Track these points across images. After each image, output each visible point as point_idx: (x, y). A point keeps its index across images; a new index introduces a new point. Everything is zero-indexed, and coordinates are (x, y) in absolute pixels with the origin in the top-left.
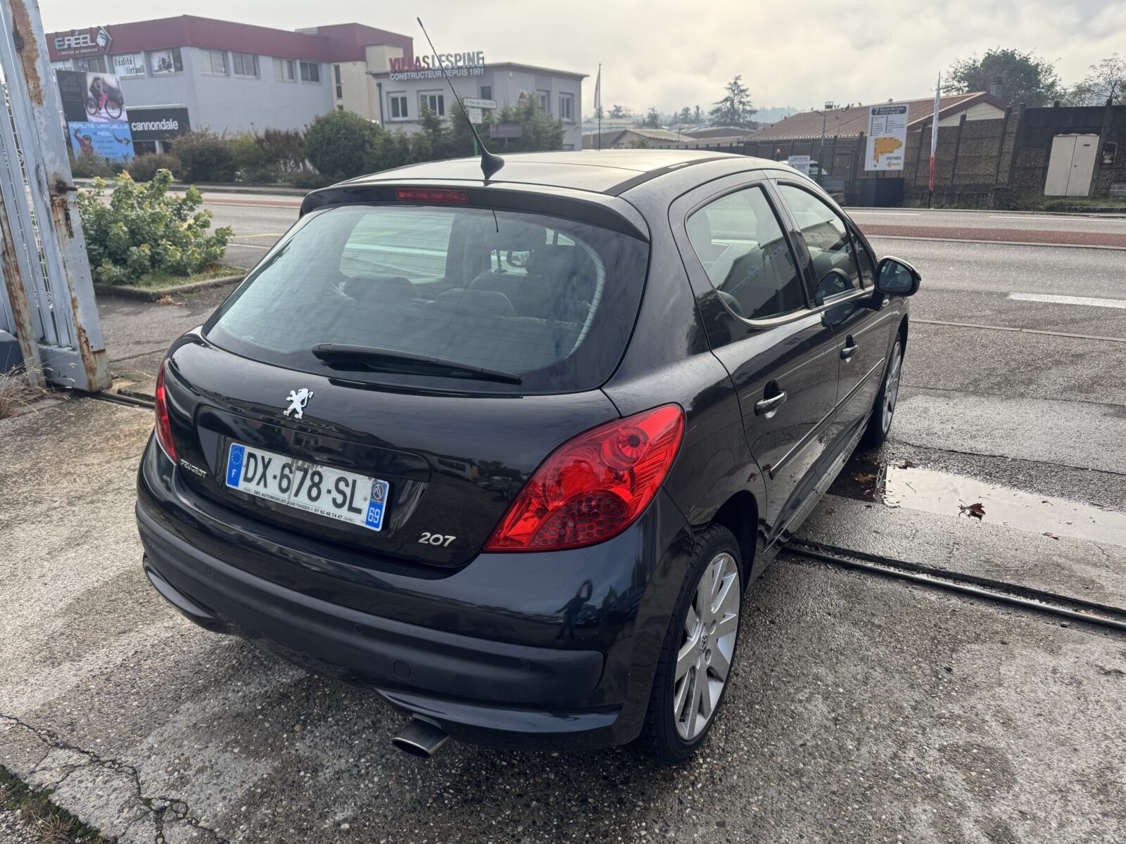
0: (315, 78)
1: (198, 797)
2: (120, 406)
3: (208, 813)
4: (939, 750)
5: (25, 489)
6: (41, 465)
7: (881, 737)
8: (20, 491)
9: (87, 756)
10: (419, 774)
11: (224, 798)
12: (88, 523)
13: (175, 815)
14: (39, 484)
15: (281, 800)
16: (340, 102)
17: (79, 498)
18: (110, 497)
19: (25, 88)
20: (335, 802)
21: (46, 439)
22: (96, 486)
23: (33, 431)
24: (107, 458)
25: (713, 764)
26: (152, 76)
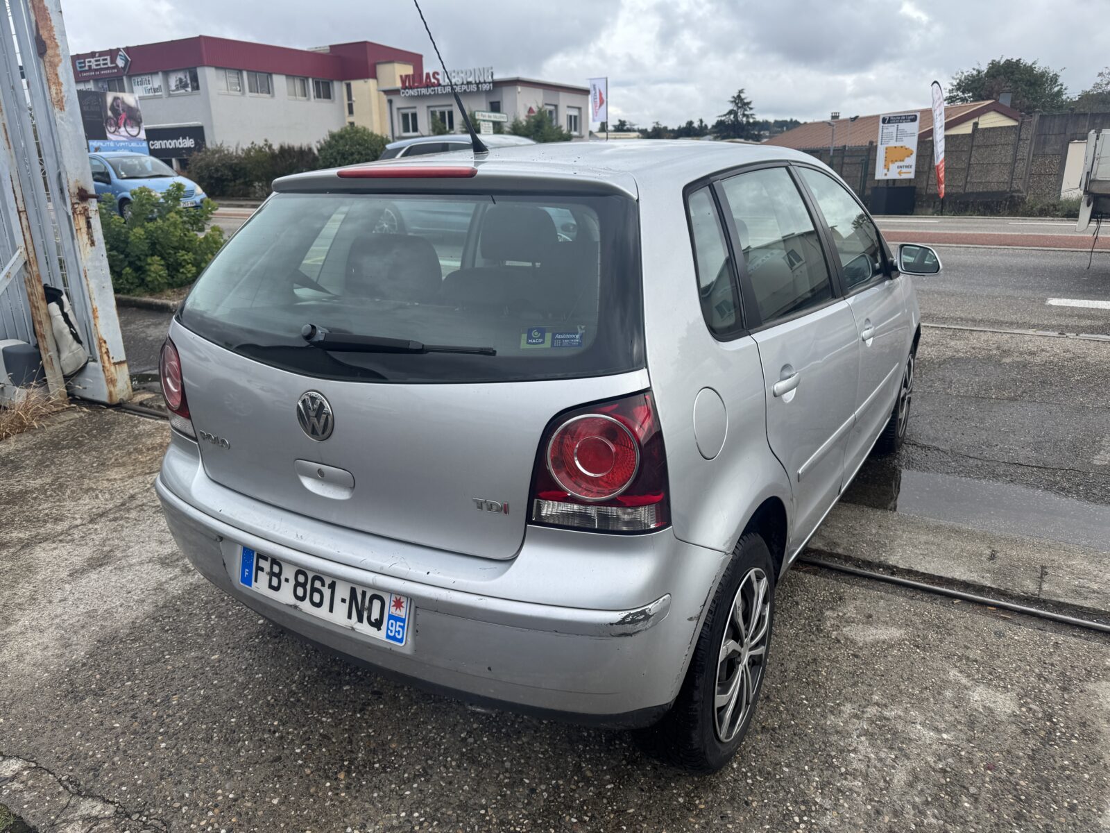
0: (328, 96)
2: (142, 419)
5: (45, 506)
6: (61, 480)
8: (40, 508)
9: (112, 806)
12: (111, 542)
14: (59, 500)
16: (351, 119)
17: (101, 515)
18: (133, 514)
19: (48, 94)
21: (67, 453)
22: (119, 502)
23: (55, 445)
24: (130, 473)
26: (170, 95)
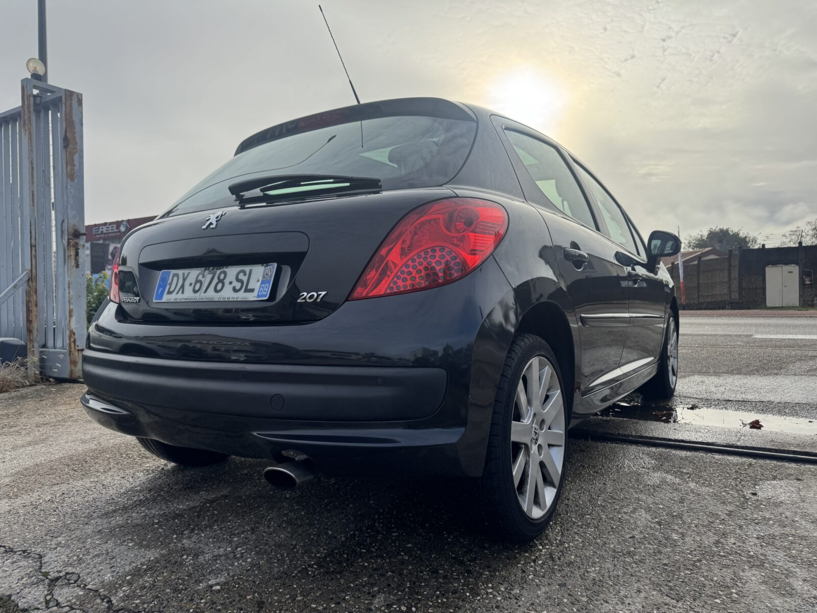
1: (90, 571)
3: (97, 580)
4: (758, 538)
6: (22, 411)
7: (702, 531)
9: (3, 548)
10: (287, 556)
11: (113, 572)
12: (48, 435)
13: (66, 581)
14: (17, 419)
15: (163, 573)
17: (45, 424)
19: (65, 171)
20: (210, 573)
21: (31, 400)
22: (60, 419)
23: (23, 397)
25: (552, 550)
